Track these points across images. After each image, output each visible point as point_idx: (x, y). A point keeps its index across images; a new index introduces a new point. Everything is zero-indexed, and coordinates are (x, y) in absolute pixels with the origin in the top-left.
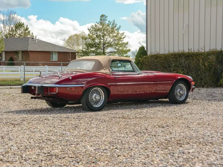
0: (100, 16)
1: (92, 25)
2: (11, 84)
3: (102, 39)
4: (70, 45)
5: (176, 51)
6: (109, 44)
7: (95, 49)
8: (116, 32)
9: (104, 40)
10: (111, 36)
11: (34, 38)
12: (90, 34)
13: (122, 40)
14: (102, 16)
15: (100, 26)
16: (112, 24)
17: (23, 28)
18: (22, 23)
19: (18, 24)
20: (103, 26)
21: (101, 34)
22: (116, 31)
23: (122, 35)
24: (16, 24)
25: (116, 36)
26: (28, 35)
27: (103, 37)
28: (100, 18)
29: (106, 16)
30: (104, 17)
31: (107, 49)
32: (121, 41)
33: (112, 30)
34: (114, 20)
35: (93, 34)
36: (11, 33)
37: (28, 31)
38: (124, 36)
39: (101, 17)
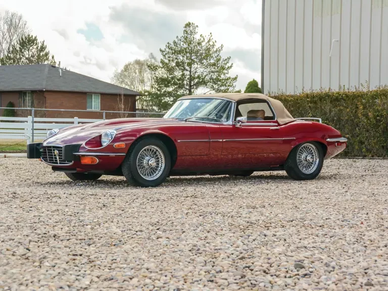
0: (184, 26)
1: (168, 43)
2: (8, 151)
3: (187, 70)
4: (127, 82)
5: (317, 89)
6: (200, 79)
7: (174, 88)
8: (214, 57)
9: (190, 72)
10: (204, 64)
11: (57, 66)
12: (165, 60)
13: (225, 71)
14: (188, 25)
15: (183, 45)
16: (206, 41)
17: (35, 47)
18: (34, 37)
19: (26, 38)
20: (189, 45)
21: (185, 59)
22: (214, 55)
23: (226, 62)
24: (22, 39)
25: (214, 65)
26: (45, 60)
27: (190, 65)
28: (184, 29)
29: (196, 25)
30: (191, 28)
31: (196, 88)
32: (224, 74)
33: (206, 53)
34: (211, 33)
35: (169, 60)
36: (12, 56)
37: (45, 52)
38: (229, 65)
39: (186, 27)
